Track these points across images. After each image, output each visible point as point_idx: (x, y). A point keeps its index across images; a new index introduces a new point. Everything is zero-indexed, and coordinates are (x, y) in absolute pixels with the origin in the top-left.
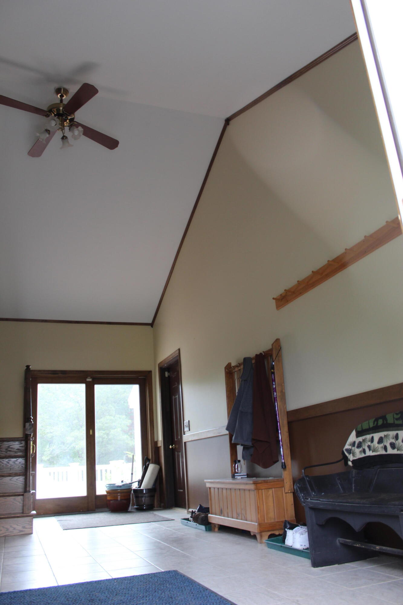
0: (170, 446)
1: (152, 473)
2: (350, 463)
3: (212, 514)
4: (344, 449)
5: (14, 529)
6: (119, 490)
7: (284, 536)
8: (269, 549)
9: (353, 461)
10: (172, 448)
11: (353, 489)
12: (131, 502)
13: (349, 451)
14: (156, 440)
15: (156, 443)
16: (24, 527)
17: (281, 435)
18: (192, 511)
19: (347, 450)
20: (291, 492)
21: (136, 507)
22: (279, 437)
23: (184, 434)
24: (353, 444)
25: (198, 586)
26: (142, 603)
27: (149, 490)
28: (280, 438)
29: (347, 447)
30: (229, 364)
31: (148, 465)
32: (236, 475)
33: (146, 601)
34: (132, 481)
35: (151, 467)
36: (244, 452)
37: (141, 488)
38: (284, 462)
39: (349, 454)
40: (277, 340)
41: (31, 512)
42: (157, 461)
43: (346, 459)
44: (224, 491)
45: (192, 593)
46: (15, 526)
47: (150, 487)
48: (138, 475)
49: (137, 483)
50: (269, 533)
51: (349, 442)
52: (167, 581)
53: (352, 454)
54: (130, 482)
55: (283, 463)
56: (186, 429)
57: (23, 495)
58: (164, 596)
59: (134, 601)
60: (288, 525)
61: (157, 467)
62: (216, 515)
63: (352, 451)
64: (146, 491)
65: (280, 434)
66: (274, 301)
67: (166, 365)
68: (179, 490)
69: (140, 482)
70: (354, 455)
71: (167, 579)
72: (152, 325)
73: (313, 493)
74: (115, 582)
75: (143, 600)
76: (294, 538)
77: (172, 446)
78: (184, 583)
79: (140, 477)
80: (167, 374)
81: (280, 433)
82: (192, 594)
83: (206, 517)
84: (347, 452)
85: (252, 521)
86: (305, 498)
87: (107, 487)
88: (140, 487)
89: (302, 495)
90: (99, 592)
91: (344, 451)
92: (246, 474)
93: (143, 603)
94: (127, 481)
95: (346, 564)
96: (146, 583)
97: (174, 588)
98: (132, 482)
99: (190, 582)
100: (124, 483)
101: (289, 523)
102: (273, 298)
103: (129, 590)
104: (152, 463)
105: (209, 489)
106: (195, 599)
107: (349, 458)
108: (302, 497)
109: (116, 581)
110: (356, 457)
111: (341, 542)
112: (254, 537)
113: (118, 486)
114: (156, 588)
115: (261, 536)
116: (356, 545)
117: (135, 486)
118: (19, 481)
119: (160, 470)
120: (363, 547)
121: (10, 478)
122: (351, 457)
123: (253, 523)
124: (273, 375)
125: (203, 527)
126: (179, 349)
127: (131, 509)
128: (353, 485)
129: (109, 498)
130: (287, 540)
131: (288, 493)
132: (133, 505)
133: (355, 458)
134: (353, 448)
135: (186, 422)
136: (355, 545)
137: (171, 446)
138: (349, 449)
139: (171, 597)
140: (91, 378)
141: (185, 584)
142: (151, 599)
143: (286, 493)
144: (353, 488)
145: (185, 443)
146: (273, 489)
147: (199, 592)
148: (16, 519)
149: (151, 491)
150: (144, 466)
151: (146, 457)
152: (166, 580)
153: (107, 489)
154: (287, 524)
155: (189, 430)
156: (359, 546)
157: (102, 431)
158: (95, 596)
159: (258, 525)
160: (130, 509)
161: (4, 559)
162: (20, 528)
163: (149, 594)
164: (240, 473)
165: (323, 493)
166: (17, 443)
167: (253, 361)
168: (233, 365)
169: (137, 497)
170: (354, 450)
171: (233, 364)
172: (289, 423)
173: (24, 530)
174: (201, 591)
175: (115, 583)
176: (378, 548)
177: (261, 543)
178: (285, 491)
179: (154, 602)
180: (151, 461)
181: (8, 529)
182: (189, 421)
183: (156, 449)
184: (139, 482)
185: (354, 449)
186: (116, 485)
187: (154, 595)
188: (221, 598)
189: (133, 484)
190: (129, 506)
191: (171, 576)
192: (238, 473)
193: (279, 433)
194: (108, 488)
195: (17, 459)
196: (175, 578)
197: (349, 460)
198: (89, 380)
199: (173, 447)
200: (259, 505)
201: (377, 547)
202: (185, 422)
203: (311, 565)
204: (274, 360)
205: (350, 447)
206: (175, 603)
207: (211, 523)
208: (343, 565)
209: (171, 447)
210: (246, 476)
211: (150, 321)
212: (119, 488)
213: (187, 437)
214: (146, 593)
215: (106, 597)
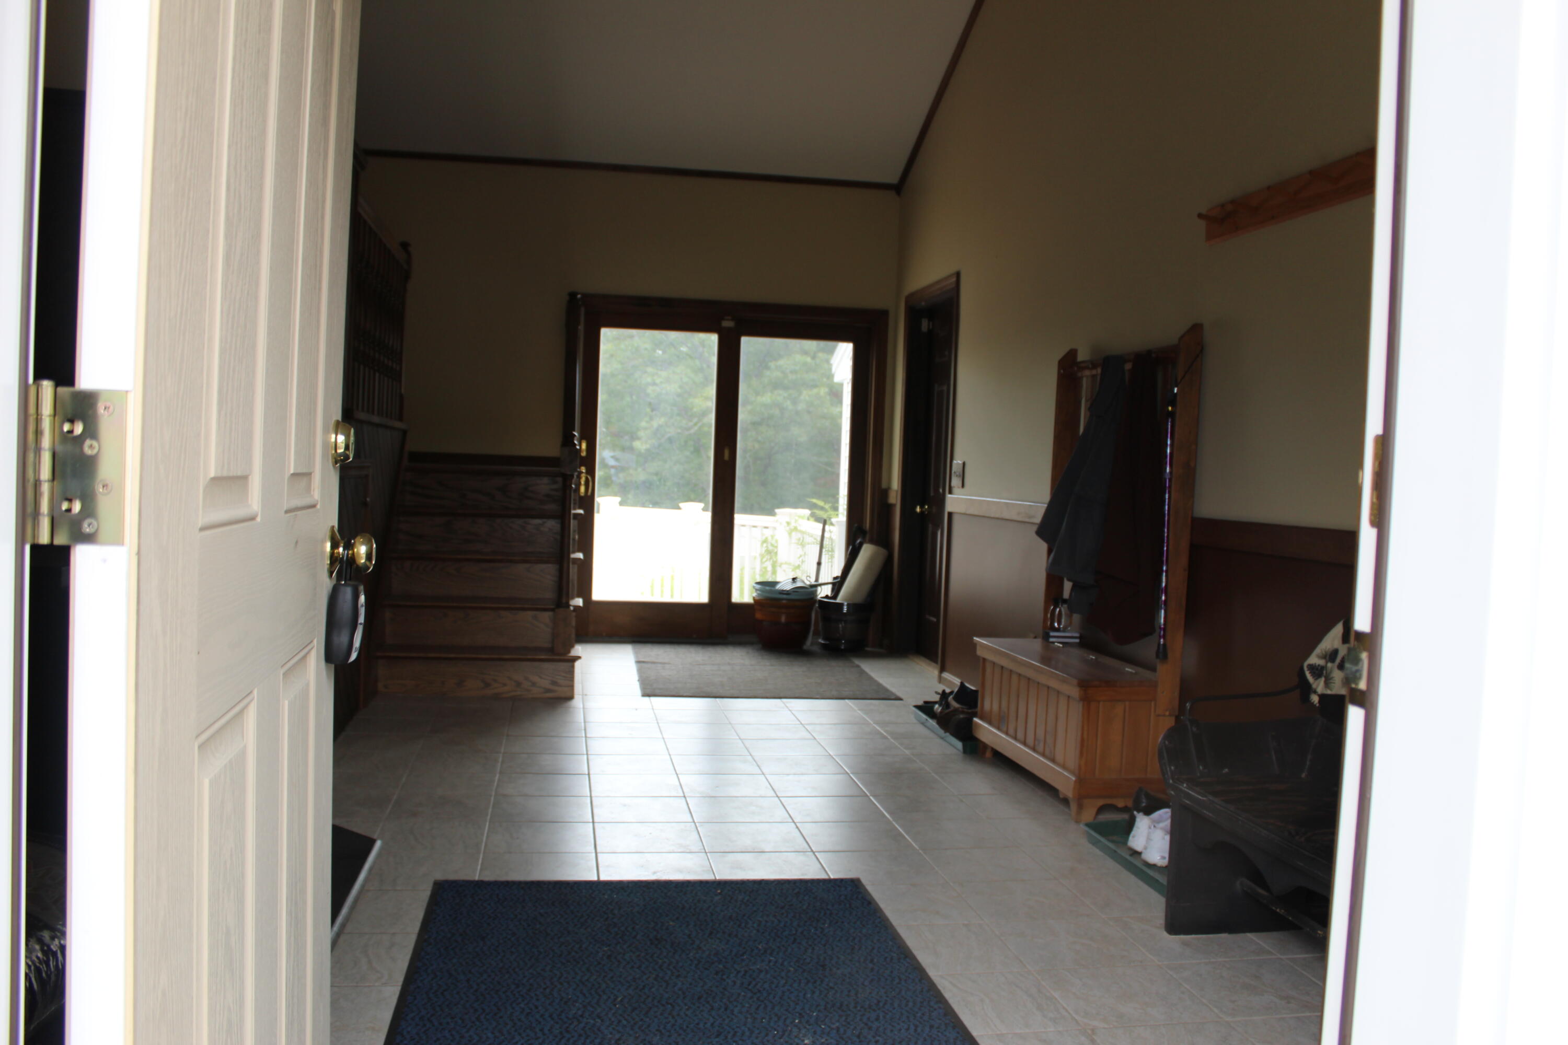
0: (916, 507)
1: (868, 568)
2: (1315, 699)
3: (981, 719)
4: (1306, 664)
5: (534, 684)
6: (784, 602)
7: (1129, 826)
8: (1090, 846)
9: (1322, 697)
10: (922, 512)
11: (1307, 767)
12: (812, 628)
13: (1318, 672)
14: (884, 486)
15: (885, 493)
16: (554, 683)
17: (1166, 576)
18: (944, 691)
19: (1312, 668)
20: (1170, 715)
21: (823, 642)
22: (1161, 582)
23: (950, 492)
24: (1332, 655)
25: (890, 943)
26: (758, 969)
27: (853, 607)
28: (1164, 585)
29: (1314, 659)
30: (1072, 354)
31: (861, 545)
32: (1052, 634)
33: (767, 968)
34: (817, 580)
35: (867, 551)
36: (1073, 594)
37: (839, 600)
38: (1164, 645)
39: (1316, 679)
40: (1196, 329)
41: (569, 652)
42: (882, 539)
43: (1307, 689)
44: (1015, 678)
45: (872, 961)
46: (535, 679)
47: (859, 599)
48: (834, 567)
49: (830, 587)
50: (1101, 802)
51: (1321, 650)
52: (828, 912)
53: (1323, 679)
54: (812, 581)
55: (1161, 647)
56: (956, 482)
57: (553, 610)
58: (808, 960)
59: (743, 960)
60: (1144, 801)
61: (883, 552)
62: (990, 723)
63: (1324, 672)
64: (848, 609)
65: (1164, 574)
66: (1202, 224)
67: (923, 303)
68: (928, 617)
69: (838, 584)
70: (1327, 684)
71: (829, 907)
72: (898, 188)
73: (1201, 768)
74: (716, 895)
75: (763, 961)
76: (1149, 839)
77: (922, 507)
78: (864, 926)
79: (838, 572)
80: (925, 325)
81: (1167, 571)
82: (871, 965)
83: (969, 722)
84: (1310, 673)
85: (1064, 767)
86: (1176, 777)
87: (757, 590)
88: (835, 596)
89: (1173, 768)
90: (678, 918)
91: (1305, 668)
92: (1077, 635)
93: (761, 971)
94: (807, 577)
95: (1250, 936)
96: (782, 908)
97: (837, 939)
98: (815, 583)
99: (877, 926)
100: (799, 584)
101: (1148, 796)
102: (1200, 216)
103: (739, 926)
104: (871, 542)
105: (981, 660)
106: (872, 980)
107: (1314, 686)
108: (1169, 773)
109: (719, 891)
110: (1331, 690)
111: (1245, 889)
112: (1065, 801)
113: (783, 591)
114: (800, 930)
115: (1080, 807)
116: (1277, 908)
117: (824, 592)
118: (546, 573)
119: (889, 561)
120: (1290, 918)
121: (527, 565)
122: (1319, 686)
123: (1066, 774)
124: (1170, 420)
125: (959, 745)
126: (958, 274)
127: (812, 644)
128: (1309, 757)
129: (758, 616)
130: (1133, 837)
131: (1164, 715)
132: (816, 633)
133: (1329, 692)
134: (1329, 665)
135: (958, 464)
136: (1274, 908)
137: (918, 507)
138: (1319, 665)
139: (823, 966)
140: (732, 320)
141: (864, 931)
142: (780, 961)
143: (1159, 716)
144: (1308, 763)
145: (950, 514)
146: (1127, 703)
147: (888, 960)
148: (537, 664)
149: (861, 609)
150: (851, 547)
151: (856, 525)
152: (828, 909)
153: (755, 594)
154: (1143, 796)
155: (963, 486)
156: (1281, 913)
157: (781, 392)
158: (667, 929)
159: (1075, 781)
160: (808, 644)
161: (501, 773)
162: (545, 683)
163: (779, 947)
164: (1064, 630)
165: (1226, 770)
166: (545, 480)
167: (1128, 366)
168: (1081, 357)
169: (826, 619)
170: (1331, 672)
171: (1083, 356)
172: (1194, 549)
173: (556, 688)
174: (892, 959)
175: (717, 898)
176: (1319, 934)
177: (1078, 822)
178: (1155, 711)
179: (783, 974)
180: (868, 536)
181: (518, 684)
182: (964, 464)
183: (884, 509)
184: (833, 584)
185: (1332, 668)
186: (778, 587)
187: (789, 950)
188: (929, 991)
189: (819, 589)
190: (805, 637)
191: (842, 898)
192: (1058, 630)
193: (1162, 571)
194: (758, 592)
195: (545, 520)
196: (848, 905)
197: (1315, 692)
198: (728, 324)
199: (924, 510)
200: (1085, 736)
201: (1319, 932)
202: (955, 462)
203: (1163, 925)
204: (1179, 380)
205: (1321, 662)
206: (828, 985)
207: (976, 740)
208: (1242, 935)
209: (918, 509)
210: (1077, 641)
211: (893, 179)
212: (785, 596)
213: (956, 501)
214: (774, 940)
215: (689, 936)
